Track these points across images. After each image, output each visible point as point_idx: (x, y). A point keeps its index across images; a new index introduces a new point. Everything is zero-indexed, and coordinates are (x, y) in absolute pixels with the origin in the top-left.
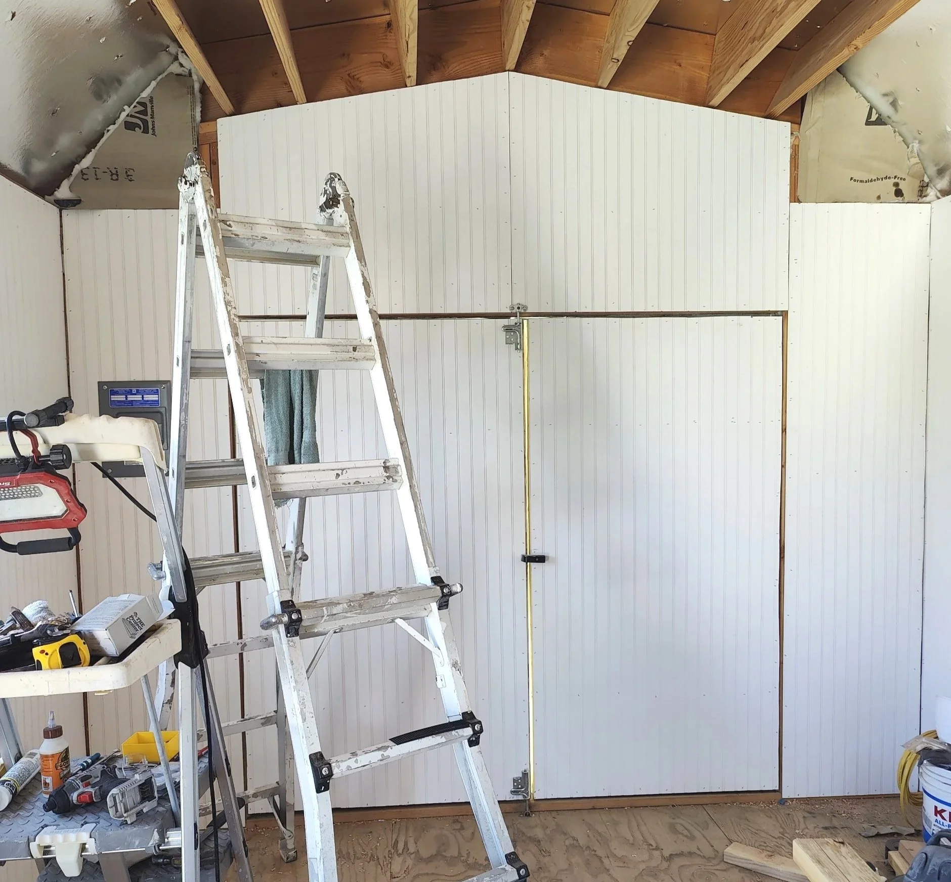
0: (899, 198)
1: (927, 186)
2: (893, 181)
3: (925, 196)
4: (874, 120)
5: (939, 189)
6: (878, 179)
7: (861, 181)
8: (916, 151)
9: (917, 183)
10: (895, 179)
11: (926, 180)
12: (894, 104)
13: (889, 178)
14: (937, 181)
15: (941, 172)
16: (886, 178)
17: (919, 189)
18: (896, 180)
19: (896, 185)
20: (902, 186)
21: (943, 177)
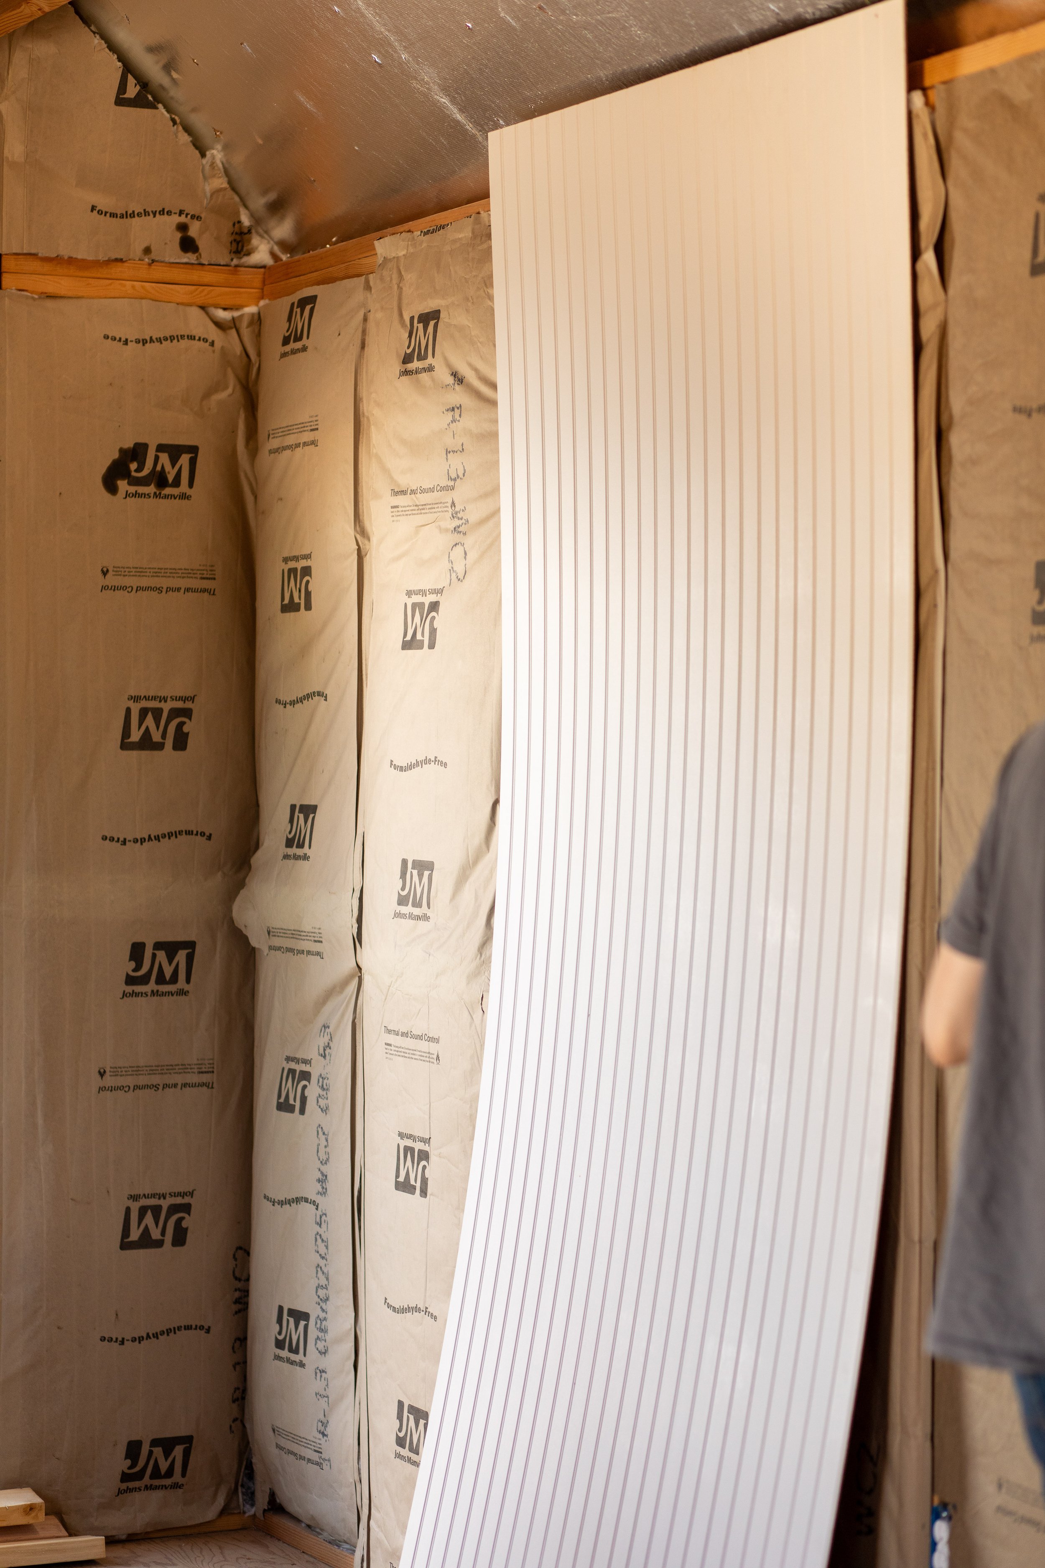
0: (189, 255)
1: (249, 232)
2: (176, 219)
3: (248, 254)
4: (133, 96)
5: (276, 240)
6: (146, 213)
7: (113, 215)
8: (220, 165)
9: (226, 228)
10: (180, 215)
11: (246, 221)
12: (168, 68)
13: (169, 213)
14: (272, 223)
15: (277, 207)
16: (162, 212)
17: (232, 238)
18: (183, 219)
19: (183, 228)
20: (194, 231)
21: (282, 218)
